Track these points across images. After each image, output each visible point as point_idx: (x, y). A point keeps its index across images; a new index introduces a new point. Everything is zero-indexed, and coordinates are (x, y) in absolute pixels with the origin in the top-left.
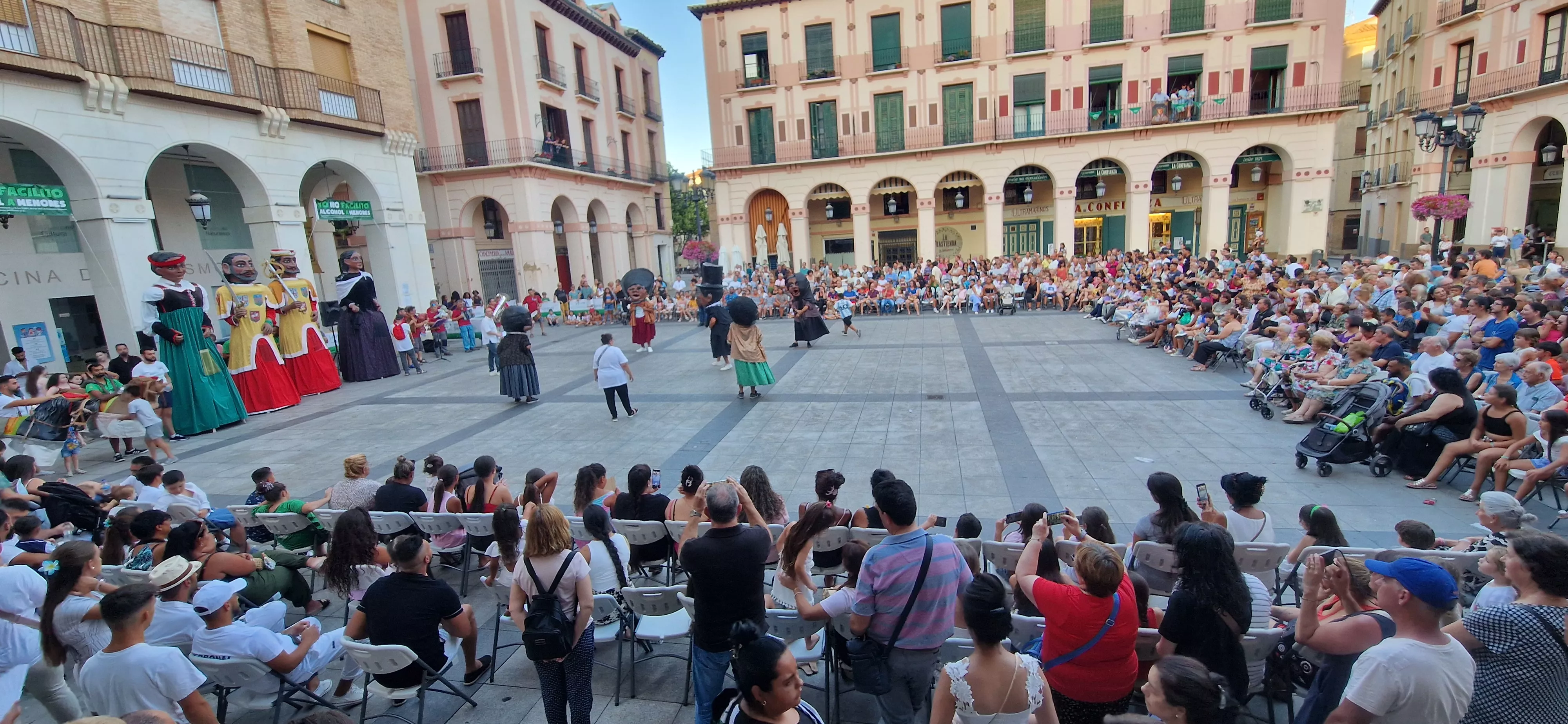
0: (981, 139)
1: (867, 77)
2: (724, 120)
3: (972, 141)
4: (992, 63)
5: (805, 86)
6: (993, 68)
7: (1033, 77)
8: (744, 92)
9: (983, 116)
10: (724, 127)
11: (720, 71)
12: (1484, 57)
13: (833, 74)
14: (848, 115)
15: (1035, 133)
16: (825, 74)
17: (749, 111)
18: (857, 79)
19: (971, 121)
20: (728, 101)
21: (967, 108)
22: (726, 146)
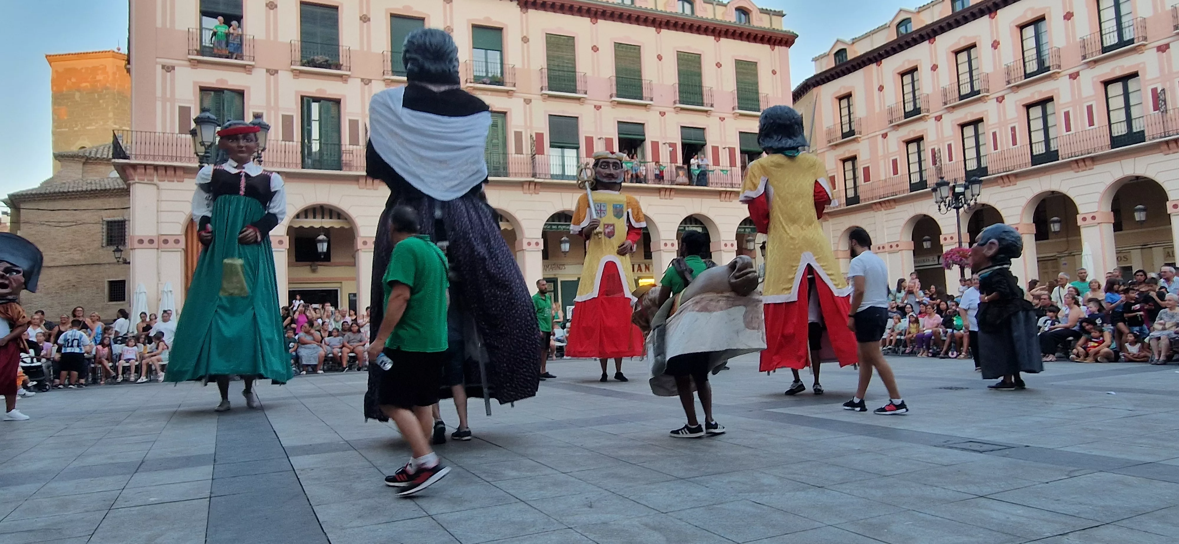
0: (516, 175)
1: (384, 80)
2: (159, 93)
3: (506, 175)
4: (528, 96)
5: (298, 74)
6: (528, 101)
7: (563, 120)
8: (199, 62)
9: (519, 150)
10: (159, 105)
11: (159, 24)
12: (866, 170)
13: (338, 67)
14: (357, 122)
15: (569, 177)
16: (327, 65)
17: (204, 90)
18: (370, 81)
19: (505, 154)
20: (169, 69)
21: (501, 139)
22: (159, 129)
